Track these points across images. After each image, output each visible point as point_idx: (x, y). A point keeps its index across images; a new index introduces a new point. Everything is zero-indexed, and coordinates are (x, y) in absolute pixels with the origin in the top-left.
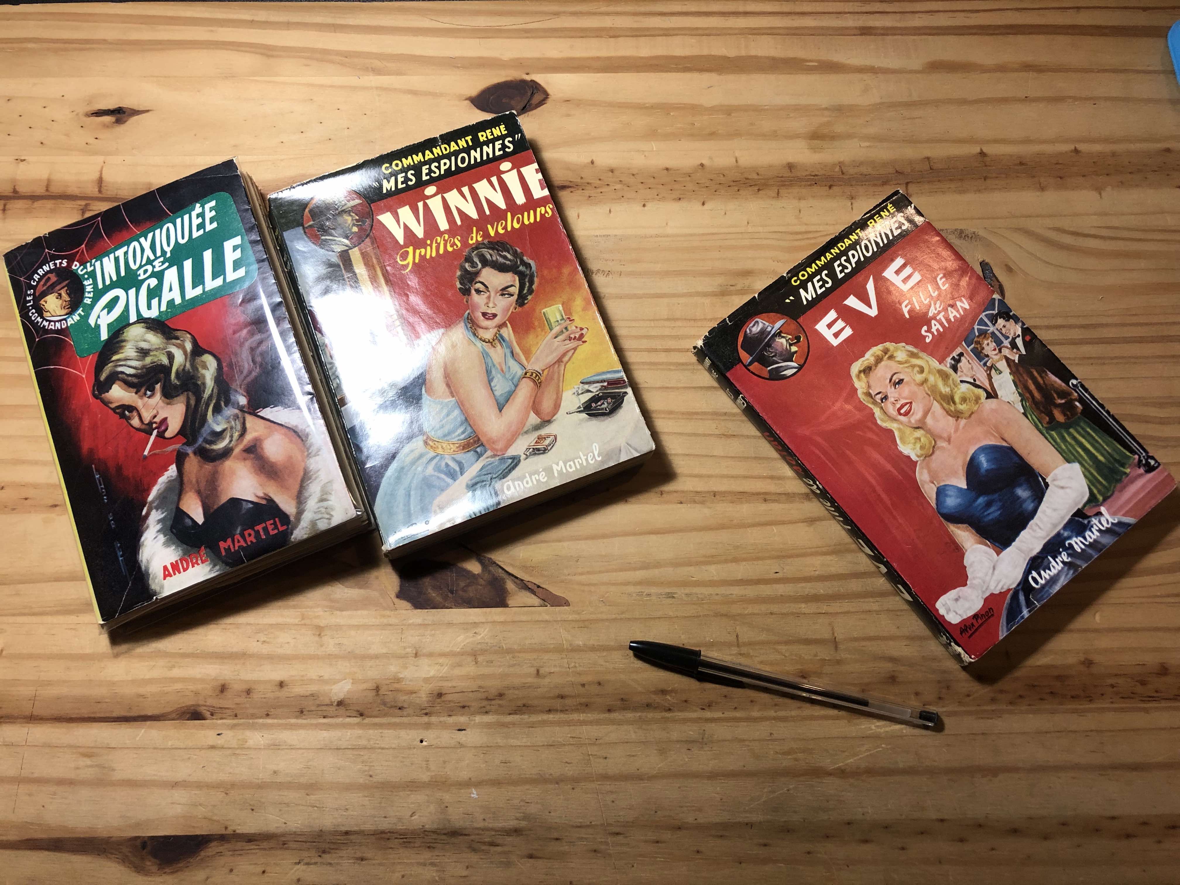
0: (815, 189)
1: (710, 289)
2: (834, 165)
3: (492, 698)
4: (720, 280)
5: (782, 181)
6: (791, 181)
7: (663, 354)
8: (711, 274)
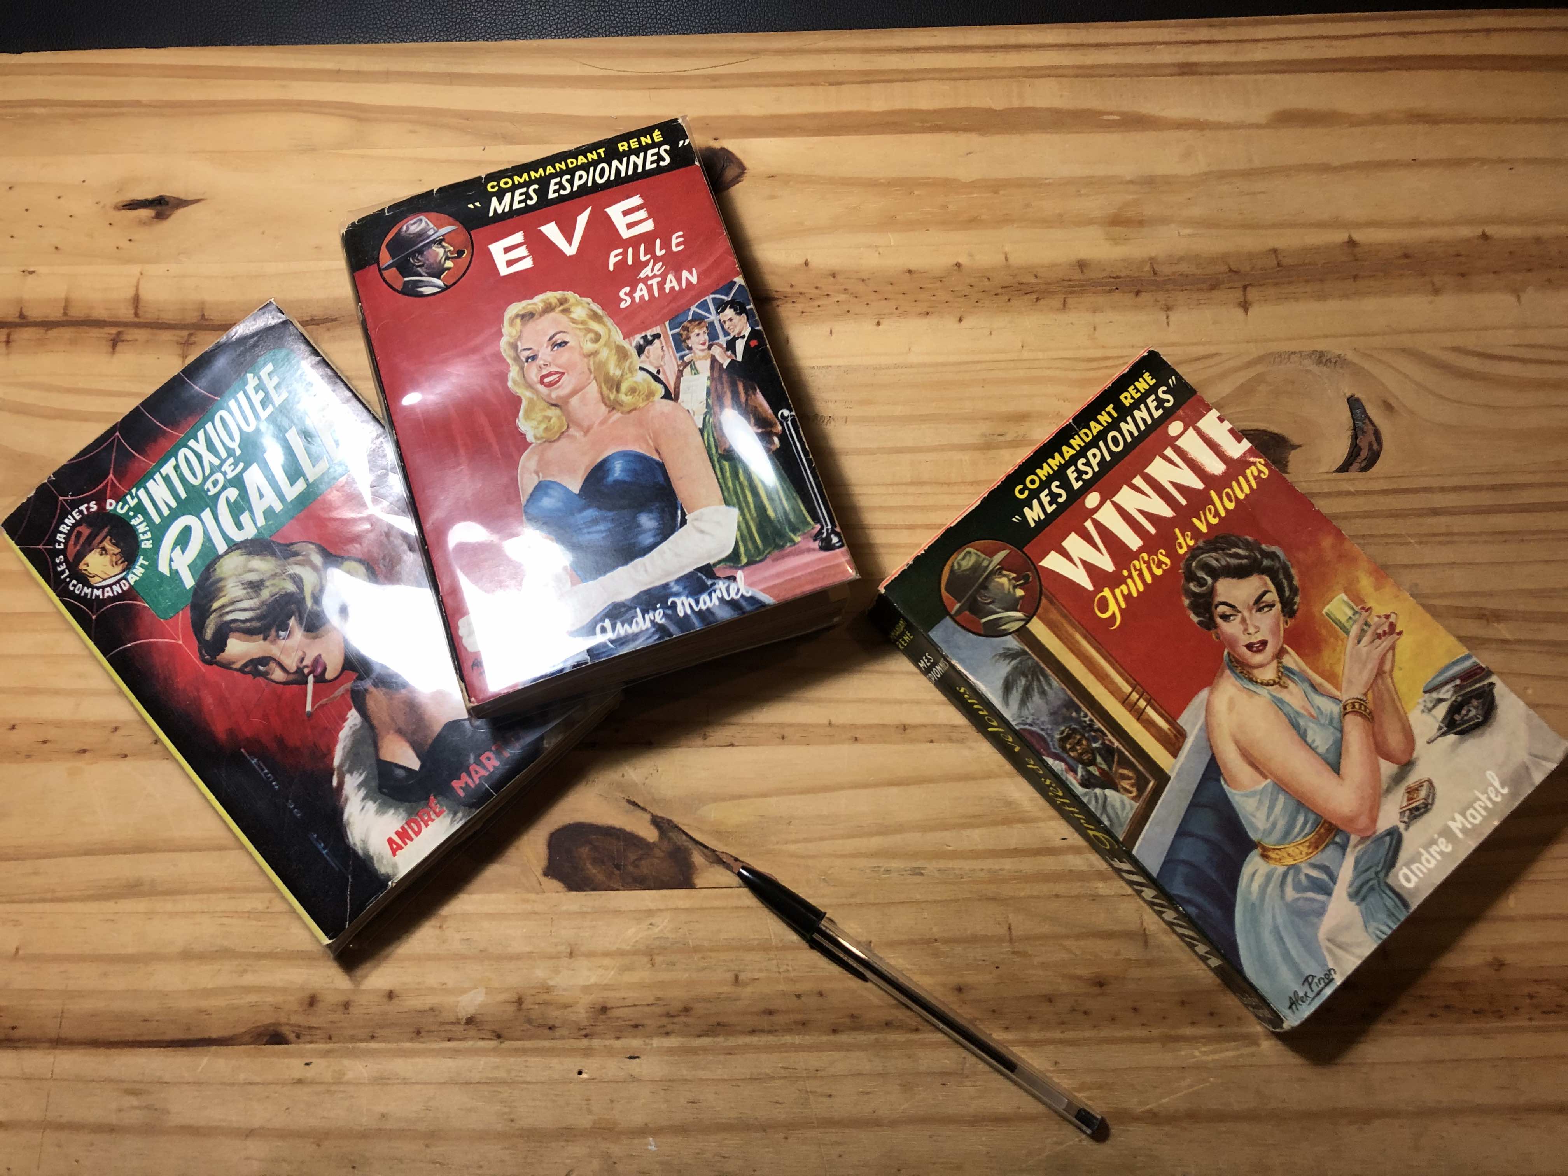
0: (1117, 296)
1: (970, 440)
2: (1143, 262)
3: (675, 1014)
4: (984, 428)
5: (1070, 286)
6: (1083, 285)
7: (906, 532)
8: (970, 419)
